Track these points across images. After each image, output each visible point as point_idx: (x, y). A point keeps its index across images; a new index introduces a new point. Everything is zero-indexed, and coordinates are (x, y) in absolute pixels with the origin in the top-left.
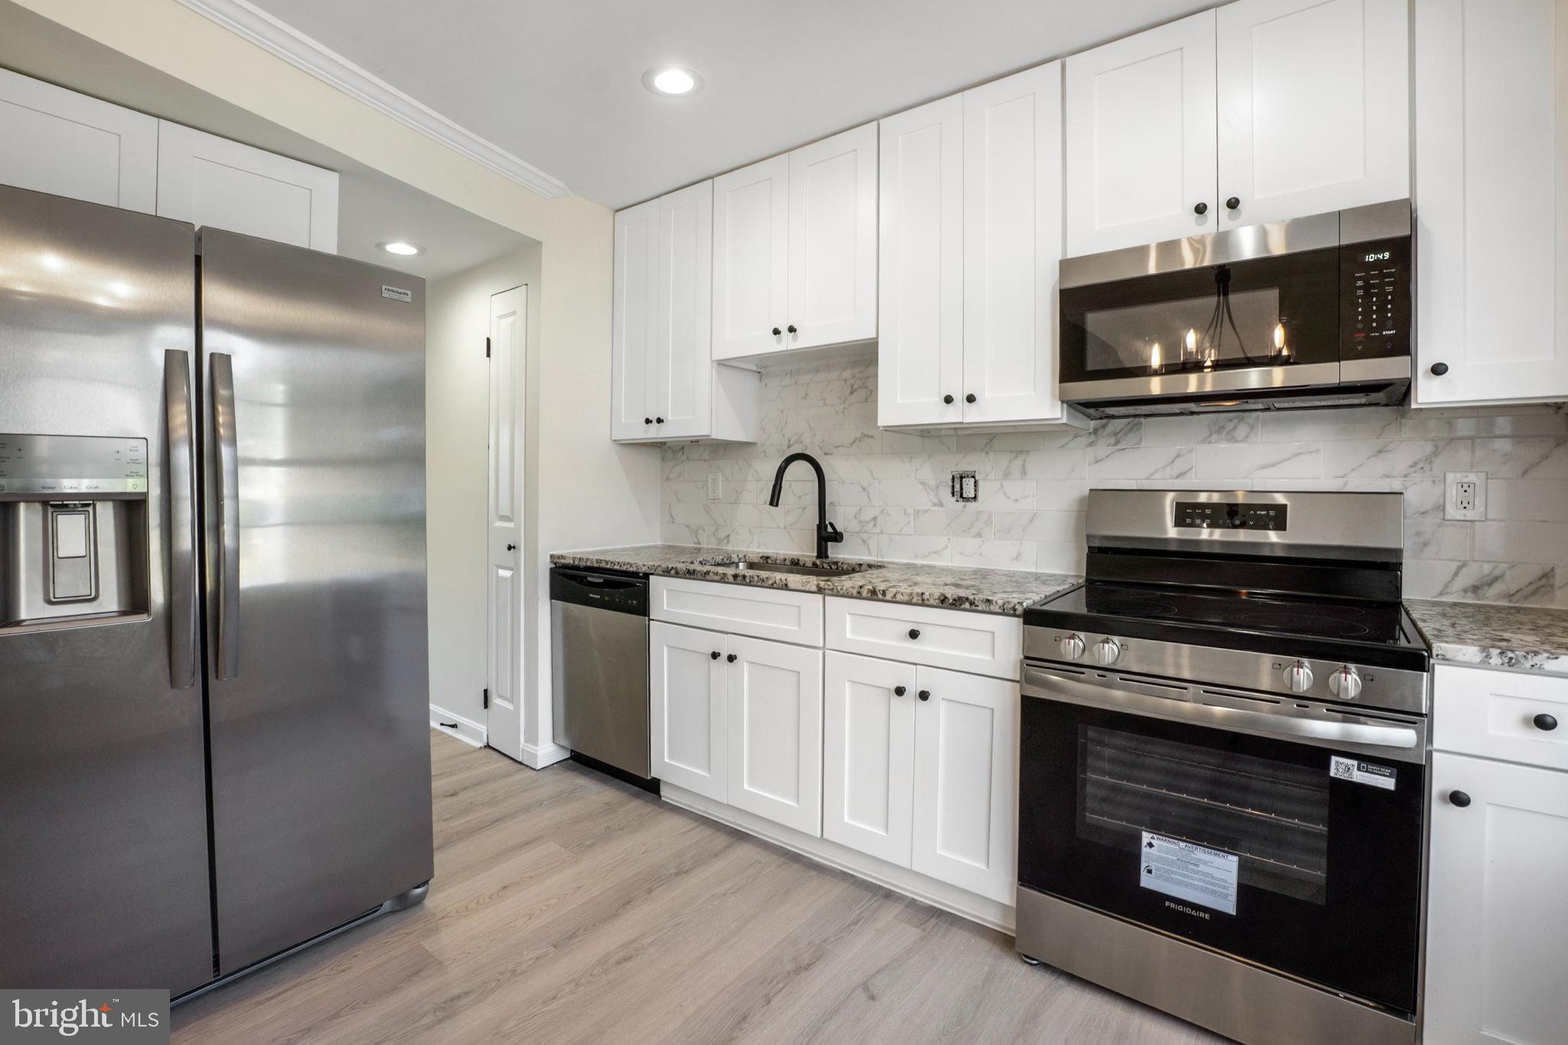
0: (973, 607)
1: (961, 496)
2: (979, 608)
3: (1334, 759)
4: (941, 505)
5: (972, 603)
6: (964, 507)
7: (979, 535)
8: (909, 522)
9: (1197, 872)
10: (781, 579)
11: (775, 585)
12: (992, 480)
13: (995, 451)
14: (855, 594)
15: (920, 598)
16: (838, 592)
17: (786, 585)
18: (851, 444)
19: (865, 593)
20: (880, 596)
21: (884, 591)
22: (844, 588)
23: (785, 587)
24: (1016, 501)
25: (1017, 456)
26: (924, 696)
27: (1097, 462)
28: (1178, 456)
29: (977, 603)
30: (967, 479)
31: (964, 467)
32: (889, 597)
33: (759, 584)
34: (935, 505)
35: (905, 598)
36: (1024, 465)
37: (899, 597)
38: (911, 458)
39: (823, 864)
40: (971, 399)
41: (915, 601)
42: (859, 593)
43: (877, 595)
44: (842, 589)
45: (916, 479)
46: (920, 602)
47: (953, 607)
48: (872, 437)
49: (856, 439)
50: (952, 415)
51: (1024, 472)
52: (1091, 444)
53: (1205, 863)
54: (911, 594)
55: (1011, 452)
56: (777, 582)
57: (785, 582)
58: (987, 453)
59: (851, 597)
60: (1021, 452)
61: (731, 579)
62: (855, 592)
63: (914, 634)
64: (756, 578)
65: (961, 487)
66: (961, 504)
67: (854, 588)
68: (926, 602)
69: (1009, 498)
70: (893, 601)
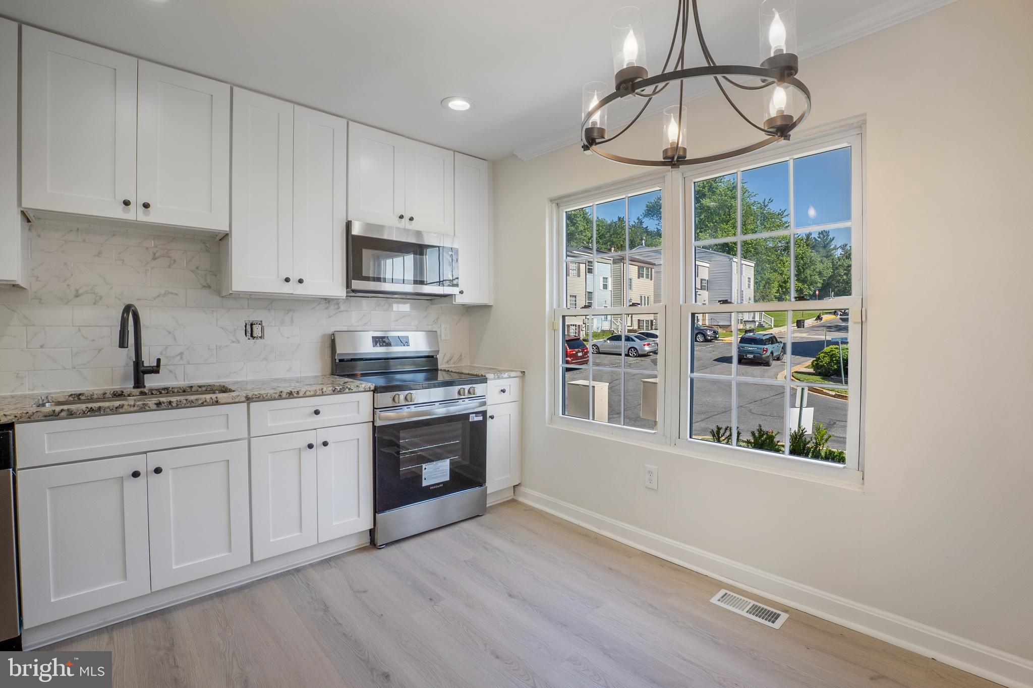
0: (350, 391)
1: (252, 335)
2: (354, 391)
3: (471, 415)
4: (239, 342)
5: (349, 389)
6: (255, 342)
7: (266, 359)
8: (212, 355)
9: (438, 471)
10: (211, 398)
11: (205, 403)
12: (273, 326)
13: (274, 310)
14: (277, 397)
15: (321, 392)
16: (264, 398)
17: (217, 402)
18: (154, 299)
19: (284, 395)
20: (295, 395)
21: (298, 392)
22: (269, 395)
23: (217, 403)
24: (288, 338)
25: (288, 313)
26: (325, 444)
27: (329, 317)
28: (364, 316)
29: (352, 388)
30: (257, 326)
31: (254, 317)
32: (301, 394)
33: (188, 405)
34: (233, 342)
35: (312, 393)
36: (292, 318)
37: (308, 394)
38: (213, 311)
39: (242, 585)
40: (301, 281)
41: (318, 393)
42: (280, 396)
43: (293, 395)
44: (266, 396)
45: (217, 326)
46: (321, 393)
47: (340, 393)
48: (176, 294)
49: (160, 295)
50: (287, 289)
51: (292, 322)
52: (327, 308)
53: (441, 466)
54: (316, 390)
55: (285, 310)
56: (208, 401)
57: (216, 399)
58: (269, 310)
59: (275, 399)
60: (290, 310)
61: (154, 407)
62: (277, 396)
63: (317, 412)
64: (185, 402)
65: (250, 330)
66: (252, 341)
67: (276, 393)
68: (325, 393)
69: (283, 336)
70: (304, 396)
